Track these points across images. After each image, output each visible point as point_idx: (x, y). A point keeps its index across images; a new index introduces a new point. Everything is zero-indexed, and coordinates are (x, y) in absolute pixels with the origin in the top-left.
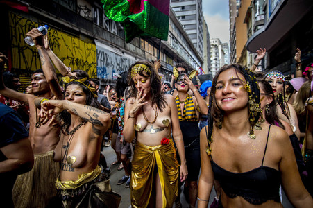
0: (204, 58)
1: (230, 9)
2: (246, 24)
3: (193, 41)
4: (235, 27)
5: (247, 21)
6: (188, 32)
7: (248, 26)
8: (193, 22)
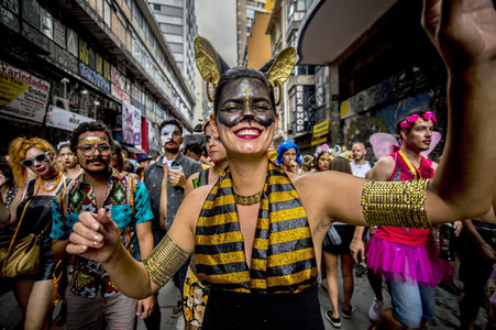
0: (197, 97)
1: (238, 30)
2: (269, 36)
3: (178, 57)
4: (246, 53)
5: (271, 30)
6: (168, 38)
7: (273, 39)
8: (177, 21)
